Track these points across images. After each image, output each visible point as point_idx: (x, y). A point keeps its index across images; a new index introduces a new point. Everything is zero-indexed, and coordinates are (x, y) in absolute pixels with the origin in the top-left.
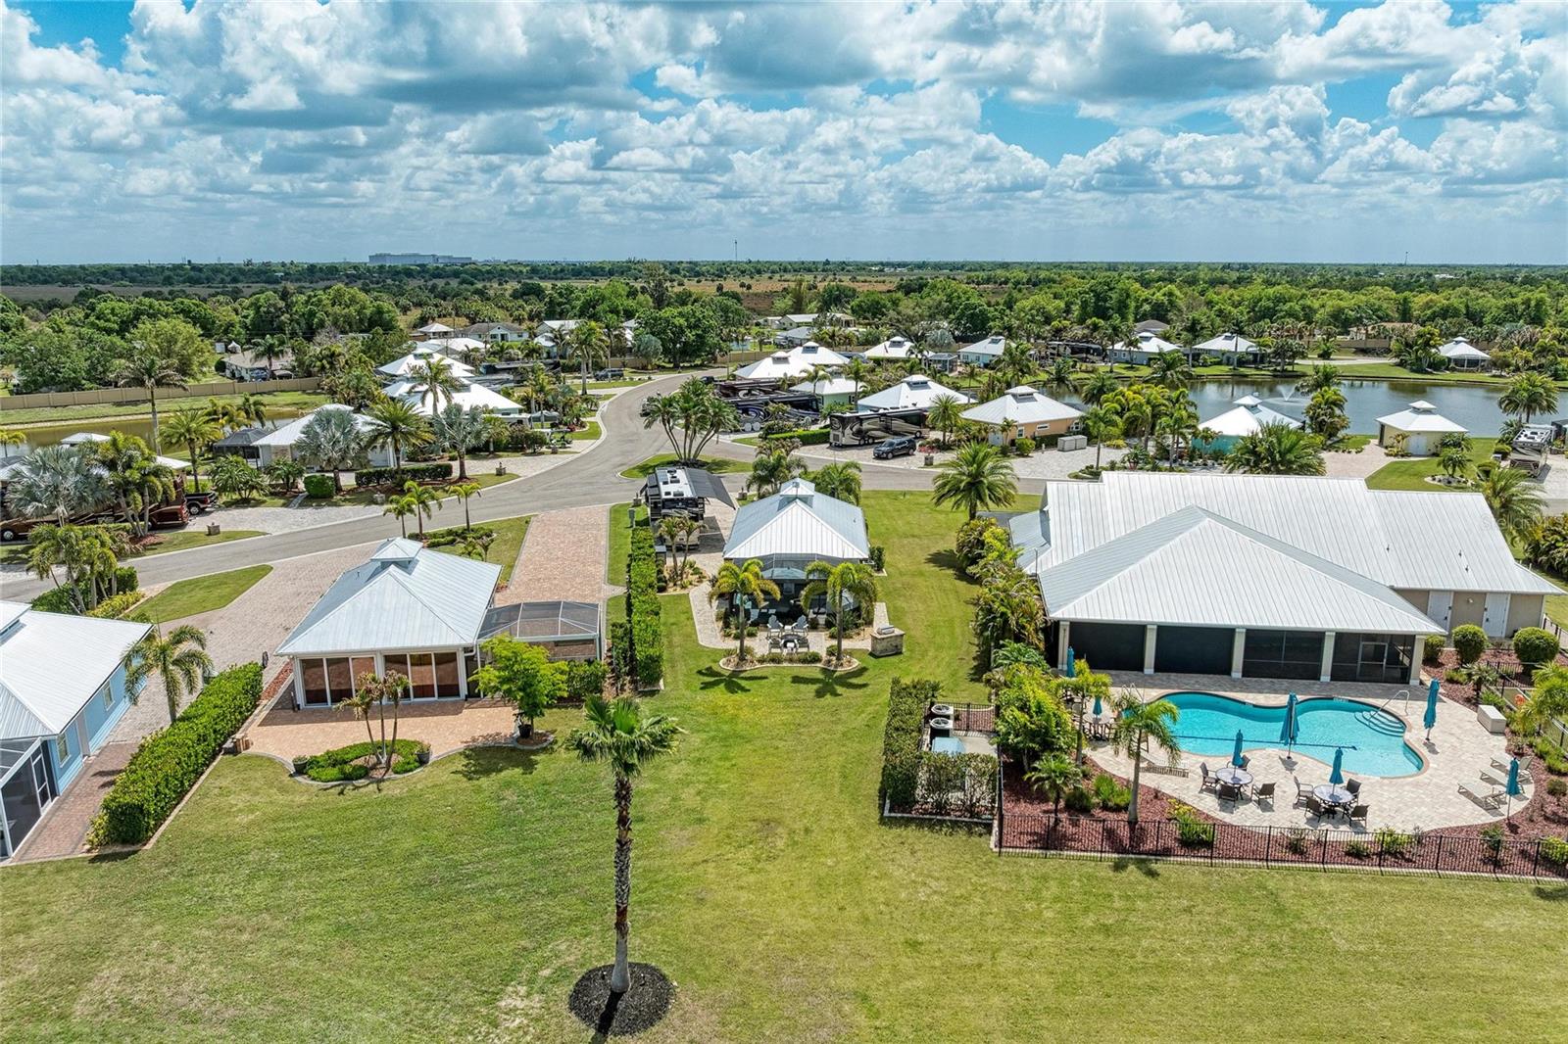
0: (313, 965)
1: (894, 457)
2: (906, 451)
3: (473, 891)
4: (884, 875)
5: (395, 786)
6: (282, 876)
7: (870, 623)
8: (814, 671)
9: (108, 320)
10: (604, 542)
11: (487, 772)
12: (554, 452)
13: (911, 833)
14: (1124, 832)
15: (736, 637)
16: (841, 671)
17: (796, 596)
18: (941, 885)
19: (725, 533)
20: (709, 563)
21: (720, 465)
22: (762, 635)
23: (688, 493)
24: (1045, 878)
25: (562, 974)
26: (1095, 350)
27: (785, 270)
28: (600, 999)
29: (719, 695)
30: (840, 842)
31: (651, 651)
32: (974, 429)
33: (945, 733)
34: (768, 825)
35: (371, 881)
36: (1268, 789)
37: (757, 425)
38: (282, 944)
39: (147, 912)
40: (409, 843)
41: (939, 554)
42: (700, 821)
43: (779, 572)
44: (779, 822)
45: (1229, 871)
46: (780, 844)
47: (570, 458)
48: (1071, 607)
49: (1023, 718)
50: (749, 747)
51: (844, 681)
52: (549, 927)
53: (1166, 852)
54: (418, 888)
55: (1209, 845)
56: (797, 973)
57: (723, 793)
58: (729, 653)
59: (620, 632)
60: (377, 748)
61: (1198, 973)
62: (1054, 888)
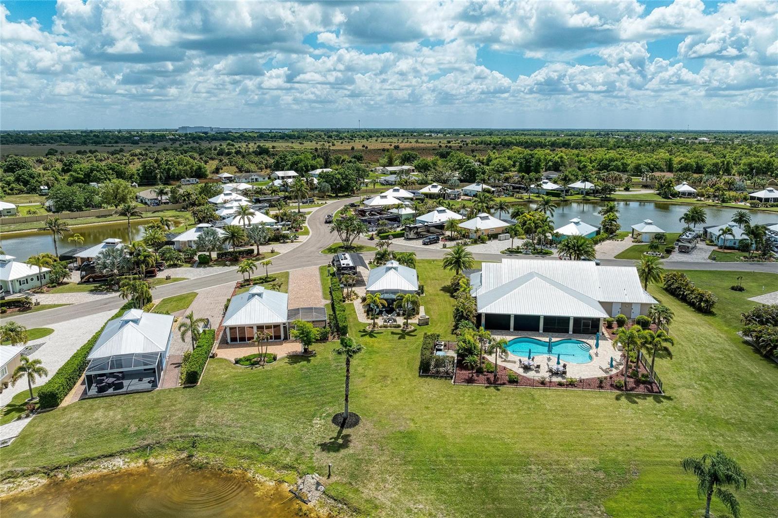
0: (258, 413)
1: (431, 244)
2: (436, 241)
3: (299, 395)
4: (419, 391)
5: (268, 367)
6: (242, 392)
7: (418, 314)
8: (399, 330)
9: (78, 174)
10: (319, 282)
11: (296, 363)
12: (292, 242)
13: (428, 379)
14: (492, 379)
15: (372, 319)
16: (408, 330)
17: (392, 304)
18: (436, 393)
19: (365, 279)
20: (360, 291)
21: (360, 248)
22: (380, 318)
23: (351, 265)
24: (467, 391)
25: (329, 415)
26: (523, 188)
27: (384, 136)
28: (341, 420)
29: (367, 339)
30: (407, 382)
31: (344, 324)
32: (463, 232)
33: (440, 350)
34: (385, 377)
35: (268, 393)
36: (538, 367)
37: (374, 229)
38: (248, 408)
39: (206, 401)
40: (277, 383)
41: (445, 287)
42: (364, 376)
43: (386, 296)
44: (388, 376)
45: (522, 389)
46: (389, 382)
47: (299, 244)
48: (485, 309)
49: (464, 345)
50: (378, 355)
51: (409, 334)
52: (323, 404)
53: (504, 384)
54: (282, 394)
55: (517, 382)
56: (395, 414)
57: (370, 369)
58: (370, 324)
59: (332, 317)
60: (260, 355)
61: (506, 414)
62: (469, 393)
